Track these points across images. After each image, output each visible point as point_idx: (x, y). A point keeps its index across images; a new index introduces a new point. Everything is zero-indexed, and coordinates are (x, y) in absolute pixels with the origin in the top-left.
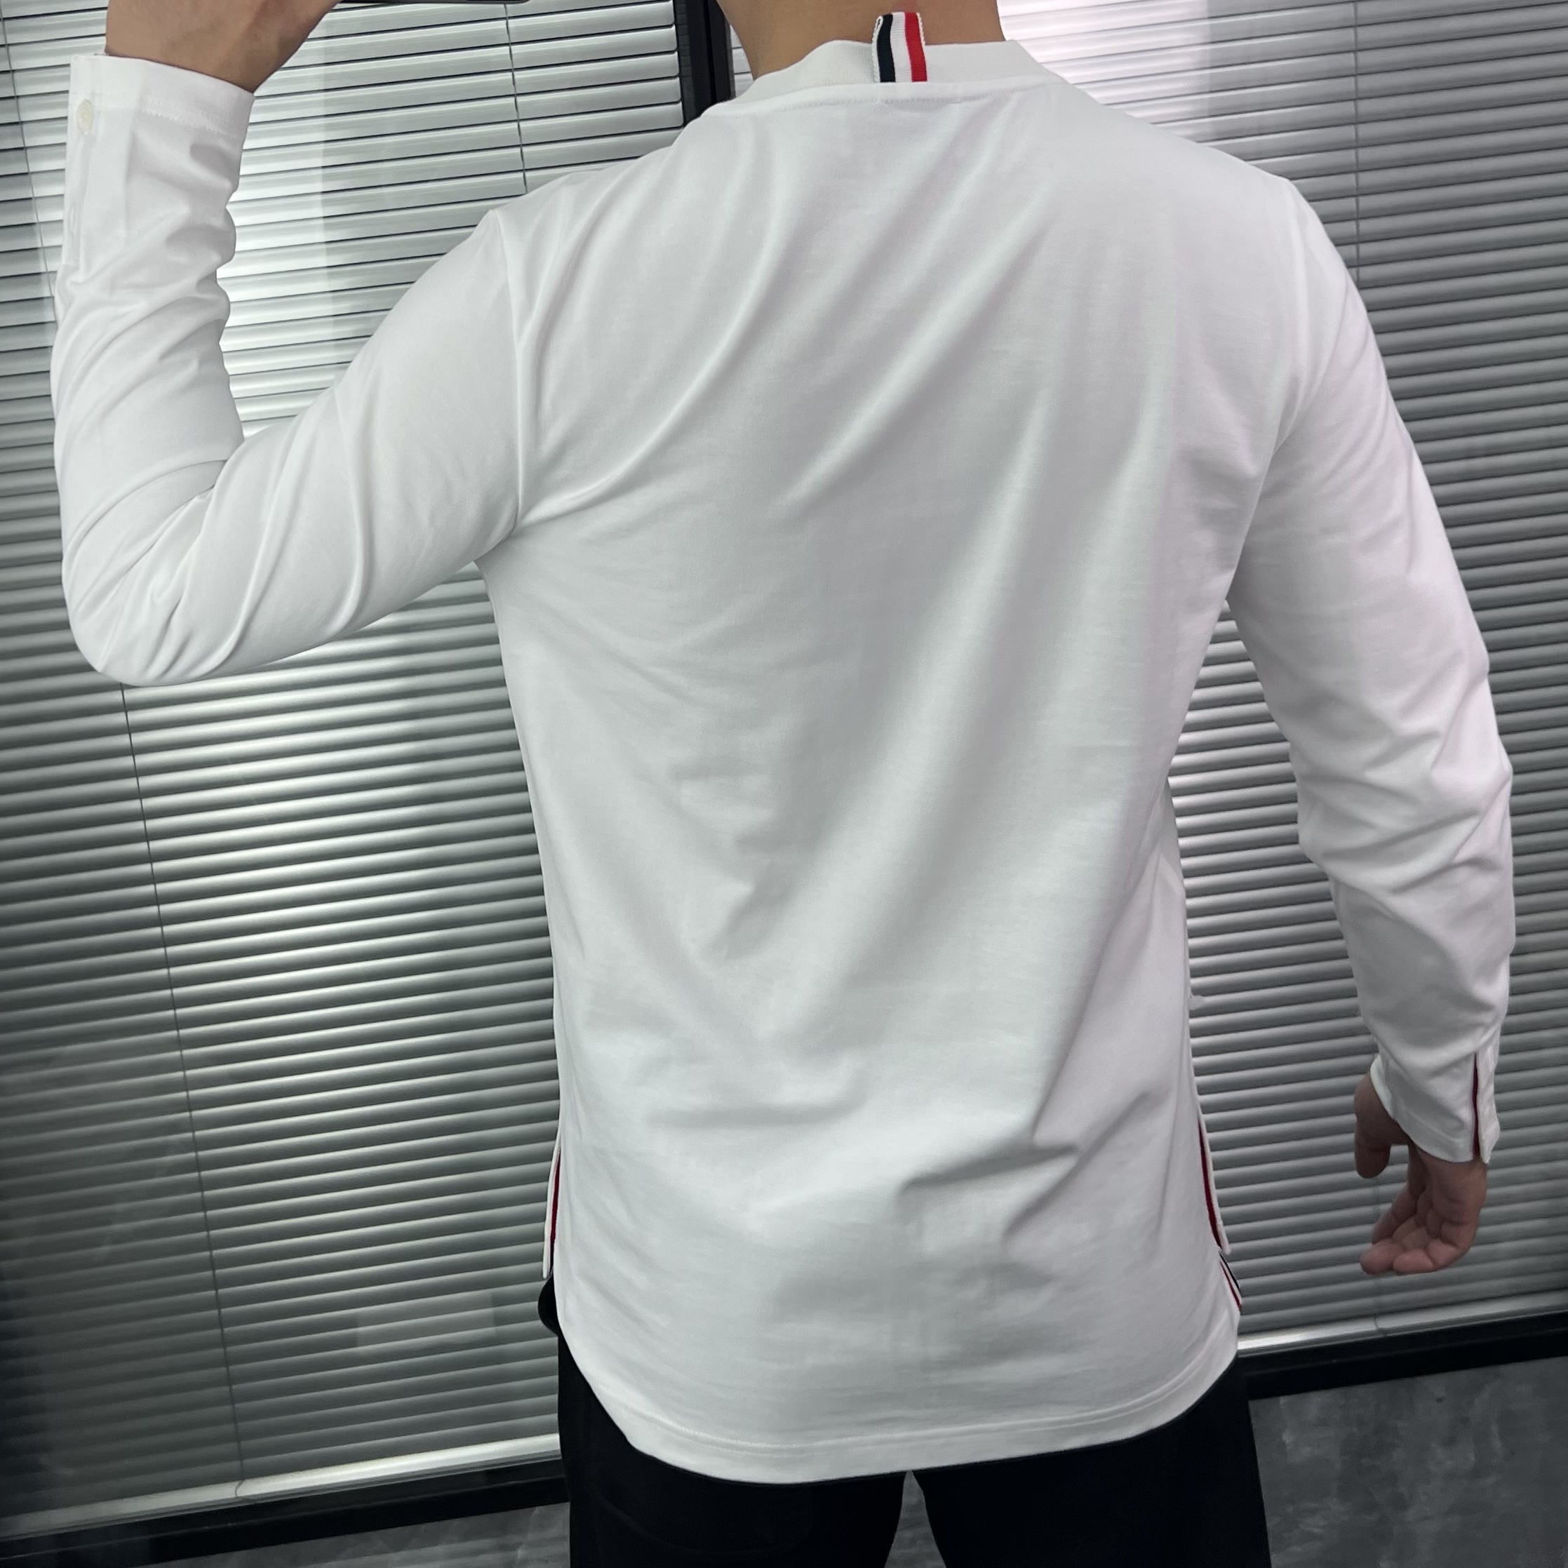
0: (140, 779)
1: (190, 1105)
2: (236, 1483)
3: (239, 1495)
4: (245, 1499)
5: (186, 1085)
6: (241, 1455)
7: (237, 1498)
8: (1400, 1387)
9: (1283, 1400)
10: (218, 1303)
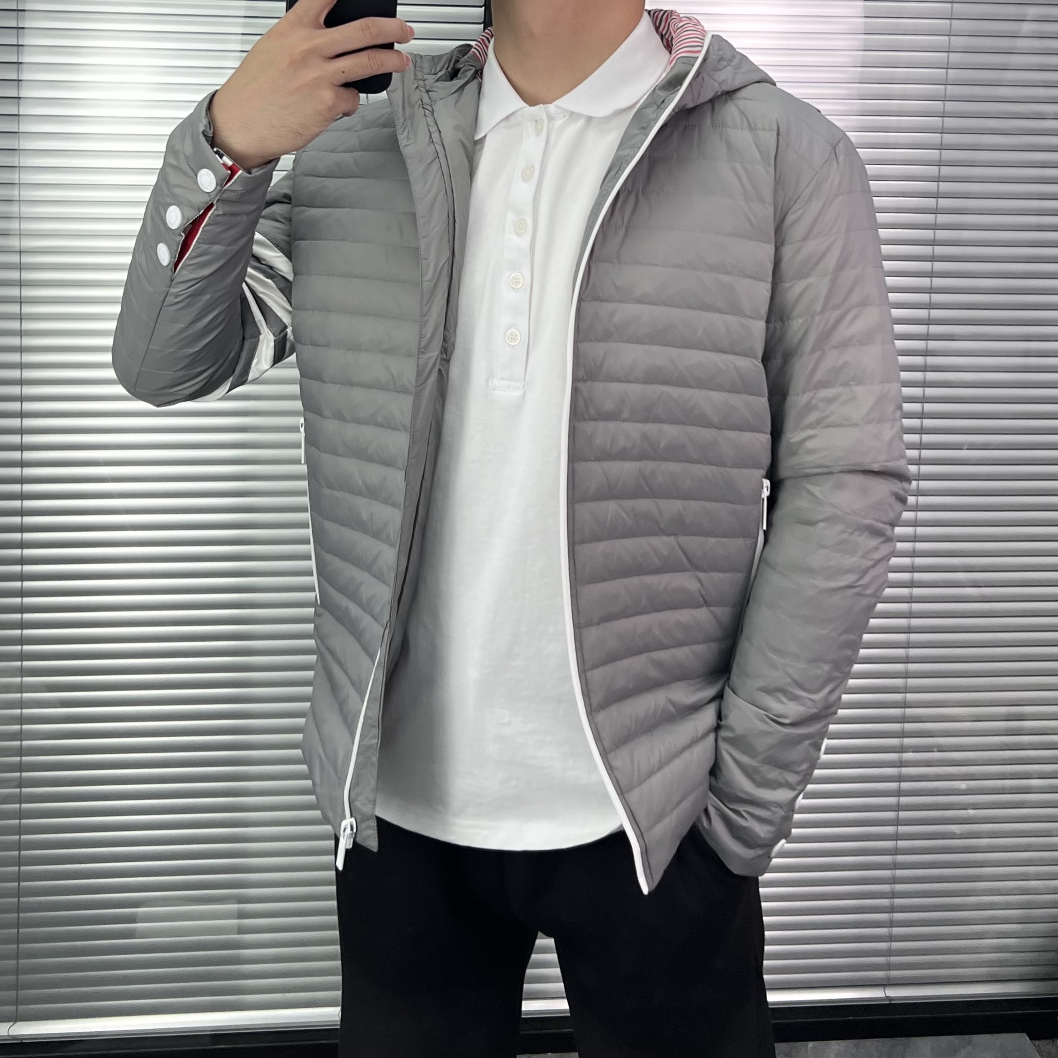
0: (24, 469)
1: (22, 720)
2: (11, 1024)
3: (10, 1034)
4: (14, 1038)
5: (22, 704)
6: (17, 1002)
7: (8, 1036)
8: (899, 1043)
9: (811, 1044)
10: (19, 877)
